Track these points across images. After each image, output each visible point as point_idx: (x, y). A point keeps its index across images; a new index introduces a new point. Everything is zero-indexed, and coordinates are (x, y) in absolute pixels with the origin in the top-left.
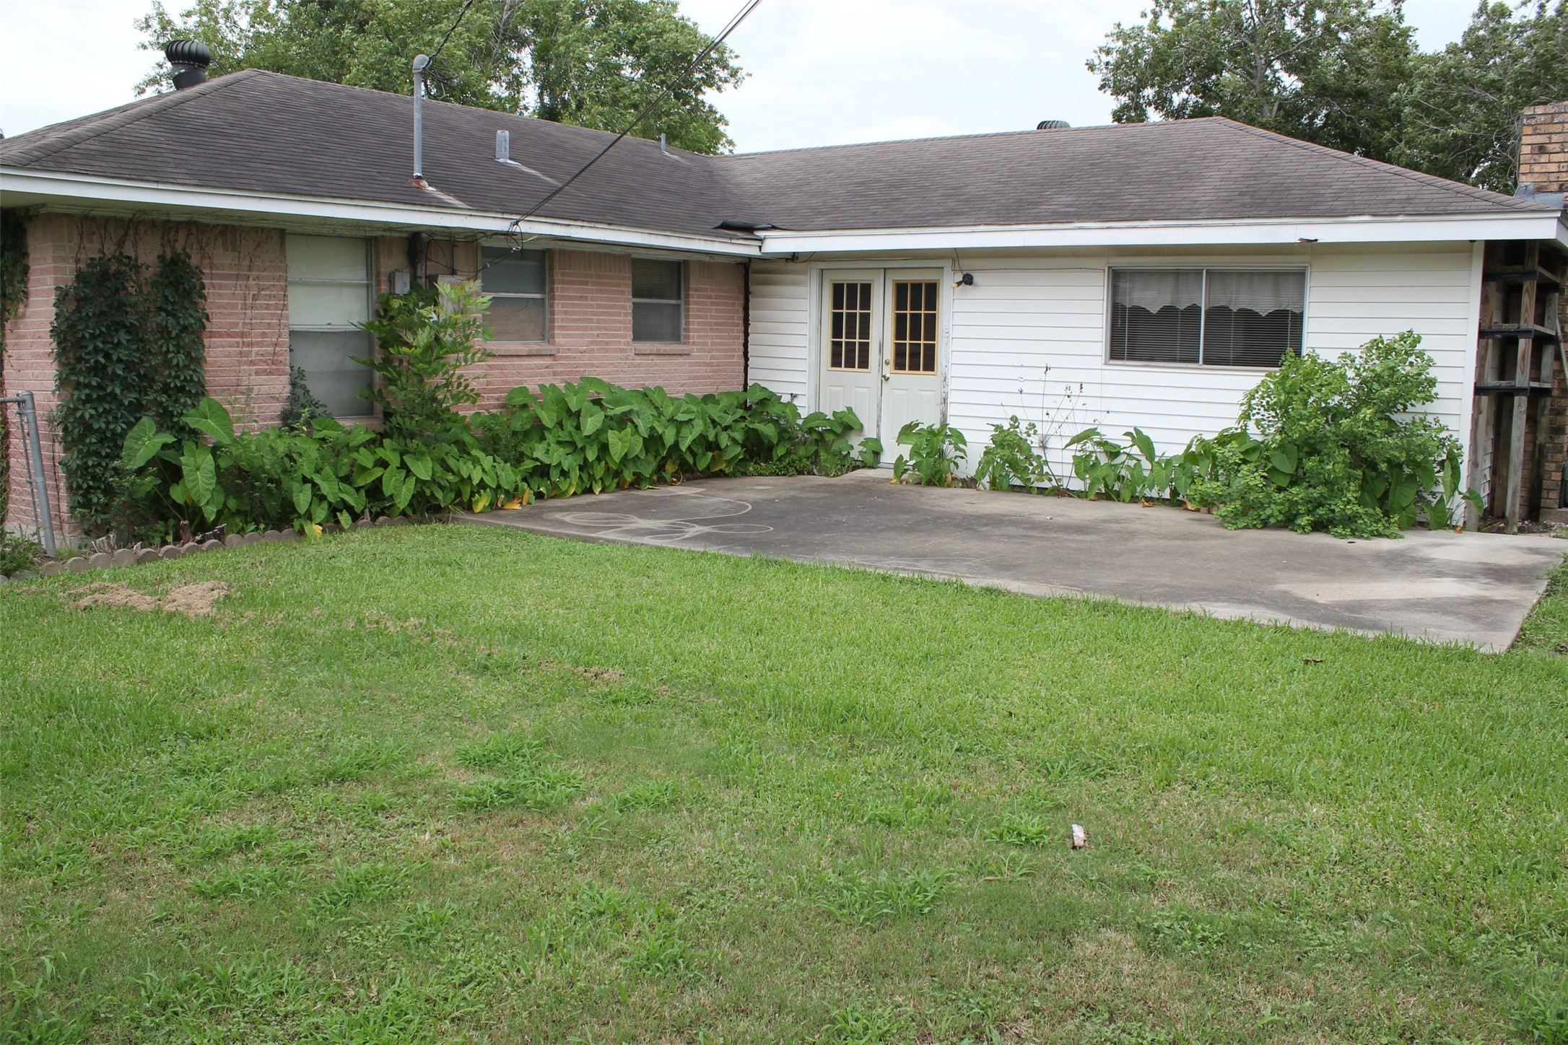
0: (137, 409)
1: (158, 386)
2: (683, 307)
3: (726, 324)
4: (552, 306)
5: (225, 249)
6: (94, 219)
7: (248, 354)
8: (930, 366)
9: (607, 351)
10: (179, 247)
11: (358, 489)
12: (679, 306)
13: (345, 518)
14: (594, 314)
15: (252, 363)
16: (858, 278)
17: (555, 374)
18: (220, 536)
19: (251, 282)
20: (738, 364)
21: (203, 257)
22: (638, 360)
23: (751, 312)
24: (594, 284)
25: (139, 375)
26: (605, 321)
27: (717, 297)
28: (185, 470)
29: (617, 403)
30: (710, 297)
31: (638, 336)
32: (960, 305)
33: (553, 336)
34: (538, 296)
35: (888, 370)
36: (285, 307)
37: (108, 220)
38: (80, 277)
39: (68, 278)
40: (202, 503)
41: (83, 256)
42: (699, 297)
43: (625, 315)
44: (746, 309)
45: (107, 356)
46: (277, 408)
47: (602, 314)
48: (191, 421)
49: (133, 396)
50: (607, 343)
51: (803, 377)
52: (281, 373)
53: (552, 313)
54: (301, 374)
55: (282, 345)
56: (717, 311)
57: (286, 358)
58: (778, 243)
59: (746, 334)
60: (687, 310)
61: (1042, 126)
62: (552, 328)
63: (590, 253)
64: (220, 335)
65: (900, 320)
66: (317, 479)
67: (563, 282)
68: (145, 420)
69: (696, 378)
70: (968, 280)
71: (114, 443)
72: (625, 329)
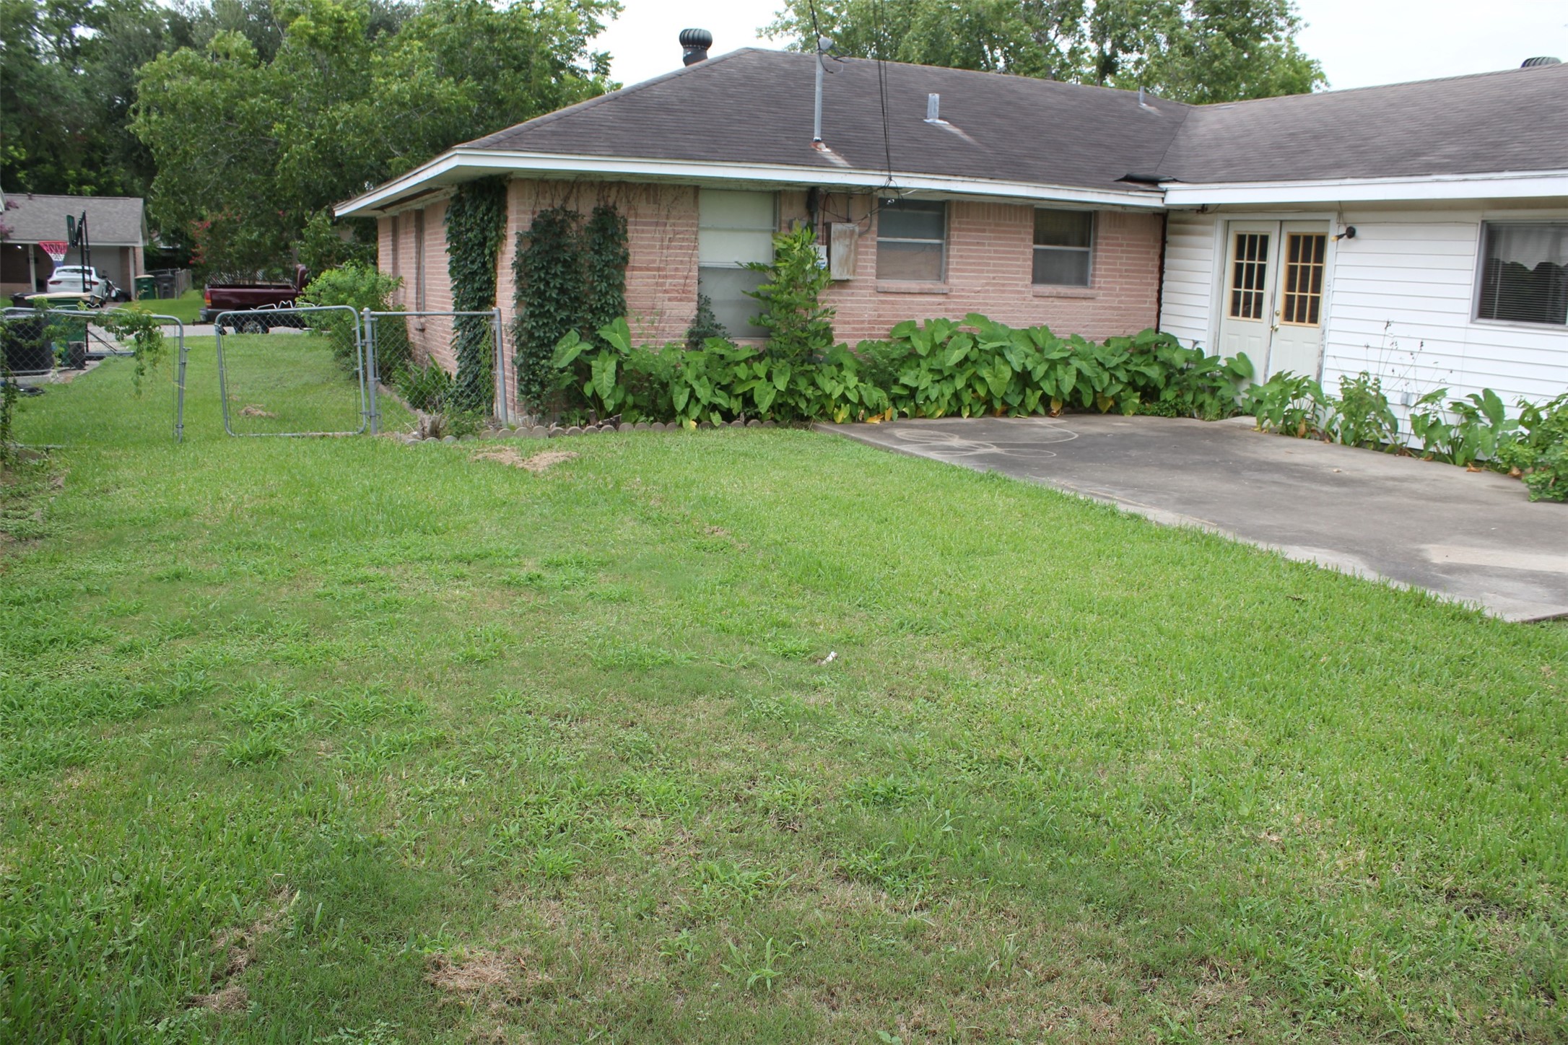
0: (566, 323)
1: (585, 307)
2: (1091, 255)
3: (1138, 271)
4: (948, 250)
5: (648, 202)
6: (547, 181)
7: (663, 284)
8: (1314, 319)
9: (1003, 292)
10: (611, 201)
11: (737, 396)
12: (1087, 253)
13: (716, 418)
14: (990, 258)
15: (666, 292)
16: (1257, 230)
17: (947, 310)
18: (616, 425)
19: (668, 228)
20: (1151, 309)
21: (629, 209)
22: (1036, 302)
23: (1167, 261)
24: (992, 231)
25: (570, 298)
26: (1002, 265)
27: (1128, 245)
28: (594, 371)
29: (990, 338)
30: (1121, 245)
31: (1036, 280)
32: (1342, 259)
33: (947, 277)
34: (937, 241)
35: (1278, 321)
36: (695, 248)
37: (557, 182)
38: (535, 225)
39: (527, 226)
40: (605, 397)
41: (538, 209)
42: (1107, 245)
43: (1025, 260)
44: (1162, 257)
45: (547, 284)
46: (684, 328)
47: (1000, 258)
48: (605, 333)
49: (564, 314)
50: (1003, 285)
51: (1203, 325)
52: (690, 300)
53: (948, 257)
54: (707, 301)
55: (692, 278)
56: (1128, 258)
57: (695, 288)
58: (1180, 195)
59: (1161, 281)
60: (1095, 257)
61: (1527, 63)
62: (947, 270)
63: (989, 204)
64: (641, 269)
65: (1292, 272)
66: (696, 386)
67: (960, 230)
68: (572, 331)
69: (1100, 320)
70: (1351, 233)
71: (547, 346)
72: (1024, 273)
